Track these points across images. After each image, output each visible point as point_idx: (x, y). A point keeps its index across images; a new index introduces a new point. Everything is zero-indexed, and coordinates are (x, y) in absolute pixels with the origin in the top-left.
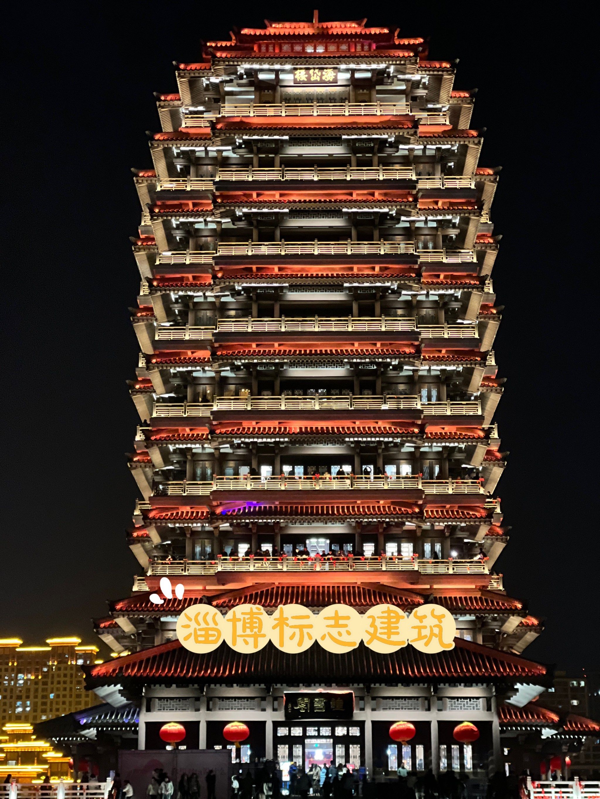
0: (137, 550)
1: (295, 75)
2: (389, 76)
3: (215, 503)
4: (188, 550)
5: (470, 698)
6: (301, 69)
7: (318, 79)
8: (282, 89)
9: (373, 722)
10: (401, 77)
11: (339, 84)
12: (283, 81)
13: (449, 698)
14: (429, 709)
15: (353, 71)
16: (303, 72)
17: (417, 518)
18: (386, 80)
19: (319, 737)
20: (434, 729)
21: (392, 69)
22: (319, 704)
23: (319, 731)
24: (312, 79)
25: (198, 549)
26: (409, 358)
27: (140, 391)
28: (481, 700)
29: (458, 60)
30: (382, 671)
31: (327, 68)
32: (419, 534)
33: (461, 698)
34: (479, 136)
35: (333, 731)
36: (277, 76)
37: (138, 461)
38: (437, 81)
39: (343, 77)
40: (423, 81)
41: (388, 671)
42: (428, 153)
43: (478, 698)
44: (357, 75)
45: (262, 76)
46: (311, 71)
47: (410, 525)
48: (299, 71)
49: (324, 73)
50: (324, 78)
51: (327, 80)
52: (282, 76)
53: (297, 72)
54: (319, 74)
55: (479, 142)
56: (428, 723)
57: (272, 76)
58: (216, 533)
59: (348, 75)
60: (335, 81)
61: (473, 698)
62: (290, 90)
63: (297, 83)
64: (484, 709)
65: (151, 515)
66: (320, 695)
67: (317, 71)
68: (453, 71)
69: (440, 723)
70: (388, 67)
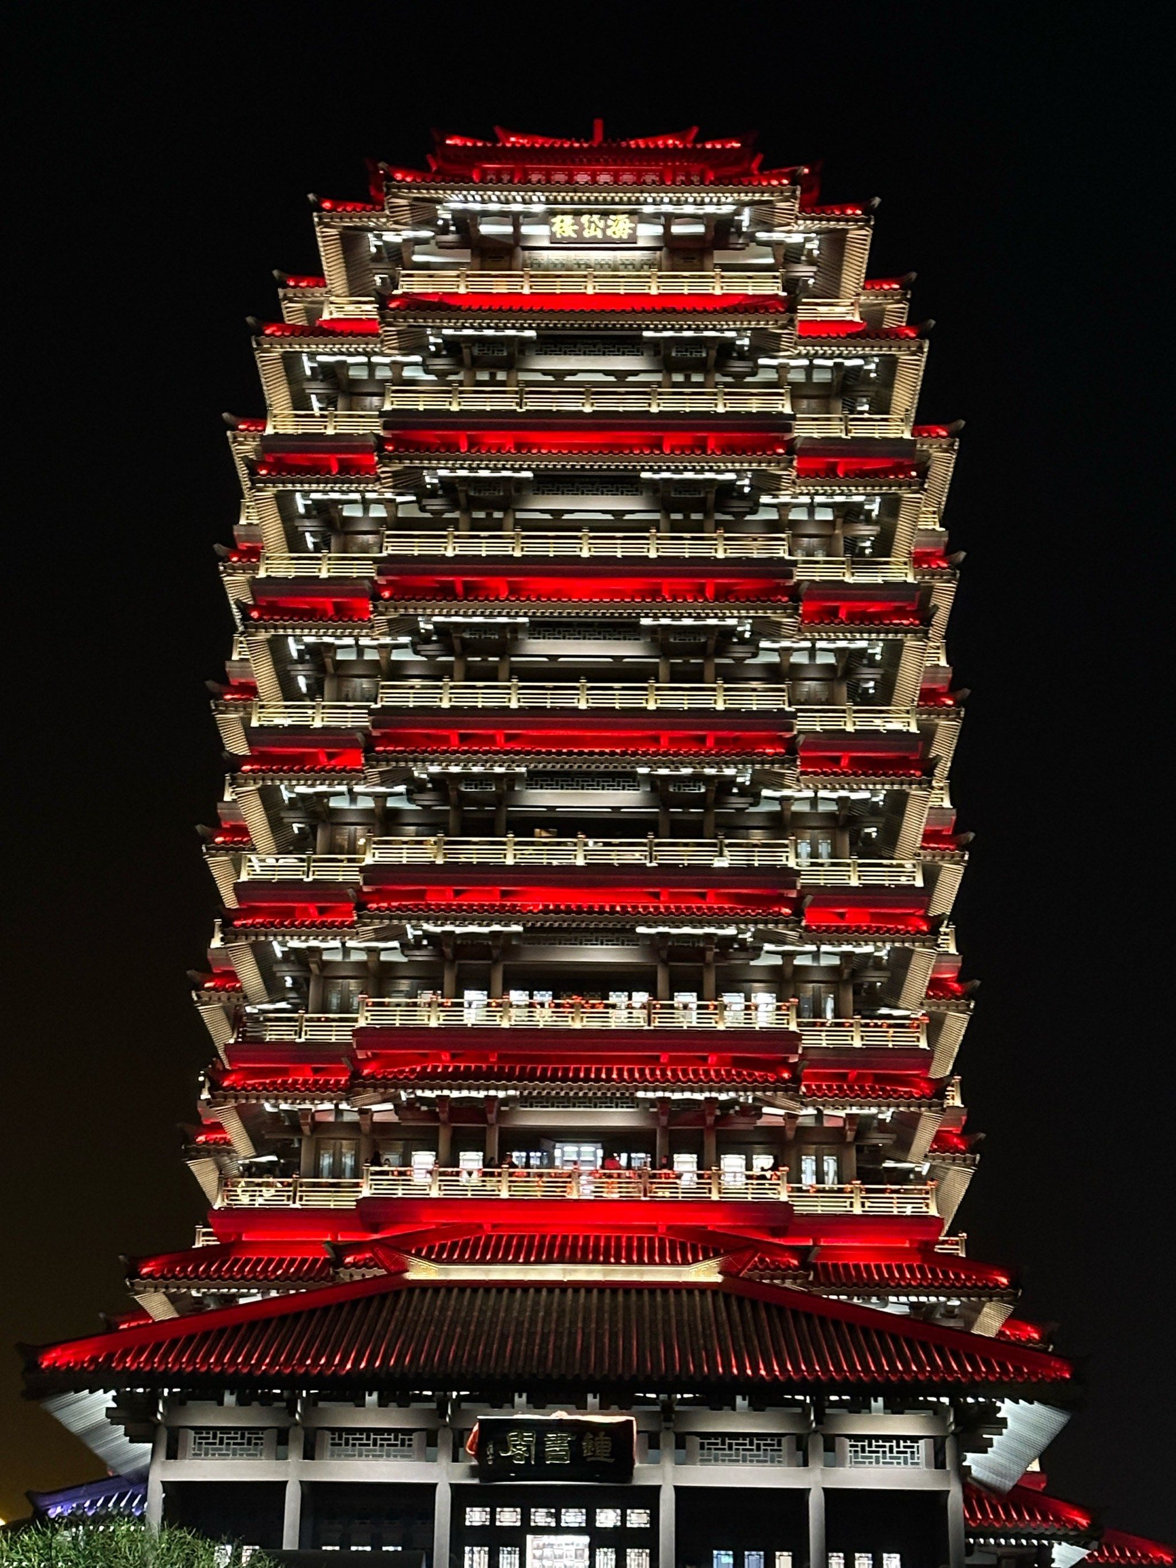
0: (202, 1170)
1: (552, 225)
2: (740, 233)
3: (361, 1055)
4: (306, 1160)
5: (898, 1438)
6: (564, 213)
7: (599, 235)
8: (527, 253)
9: (678, 1489)
10: (762, 236)
11: (640, 244)
12: (527, 237)
13: (850, 1437)
14: (805, 1464)
15: (669, 219)
16: (568, 219)
17: (789, 1089)
18: (733, 239)
19: (559, 1530)
20: (816, 1504)
21: (745, 218)
22: (556, 1446)
23: (557, 1517)
24: (587, 234)
25: (326, 1161)
26: (772, 763)
28: (922, 1443)
29: (877, 201)
30: (698, 1367)
31: (615, 213)
32: (790, 1134)
33: (877, 1438)
34: (921, 336)
35: (591, 1518)
36: (517, 226)
38: (836, 242)
39: (649, 232)
40: (808, 246)
41: (713, 1367)
42: (818, 377)
43: (915, 1439)
44: (676, 230)
45: (485, 229)
46: (585, 219)
47: (771, 1117)
48: (559, 217)
49: (609, 222)
50: (609, 232)
51: (616, 237)
52: (526, 228)
53: (557, 219)
54: (601, 224)
55: (920, 349)
56: (802, 1494)
57: (507, 228)
58: (366, 1127)
59: (659, 230)
60: (633, 238)
61: (905, 1438)
62: (542, 257)
63: (557, 244)
64: (928, 1465)
66: (560, 1425)
67: (596, 217)
68: (868, 221)
69: (830, 1494)
70: (737, 213)
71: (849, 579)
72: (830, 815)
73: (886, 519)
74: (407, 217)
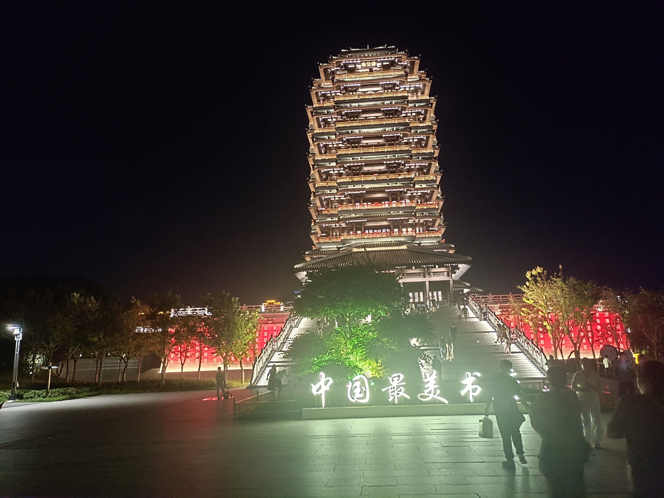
0: (313, 237)
1: (361, 65)
2: (395, 63)
3: (339, 215)
4: (331, 234)
5: (441, 272)
7: (370, 66)
8: (357, 70)
10: (399, 63)
11: (378, 67)
13: (433, 272)
14: (425, 277)
15: (383, 61)
16: (364, 63)
17: (414, 216)
18: (394, 64)
20: (427, 284)
24: (368, 66)
25: (334, 234)
26: (408, 159)
27: (312, 182)
29: (420, 55)
31: (373, 61)
32: (414, 224)
33: (437, 272)
34: (430, 80)
36: (355, 65)
37: (312, 206)
38: (413, 63)
39: (379, 64)
40: (408, 65)
42: (411, 89)
43: (444, 272)
44: (384, 64)
45: (350, 66)
46: (367, 63)
47: (411, 221)
49: (372, 63)
51: (373, 66)
52: (357, 66)
53: (362, 63)
54: (370, 64)
56: (425, 282)
57: (353, 66)
58: (341, 228)
59: (381, 64)
60: (376, 66)
62: (360, 71)
63: (362, 68)
64: (446, 276)
65: (317, 221)
67: (369, 63)
68: (419, 59)
69: (430, 282)
70: (395, 59)
71: (419, 125)
72: (418, 168)
73: (425, 114)
74: (335, 65)
